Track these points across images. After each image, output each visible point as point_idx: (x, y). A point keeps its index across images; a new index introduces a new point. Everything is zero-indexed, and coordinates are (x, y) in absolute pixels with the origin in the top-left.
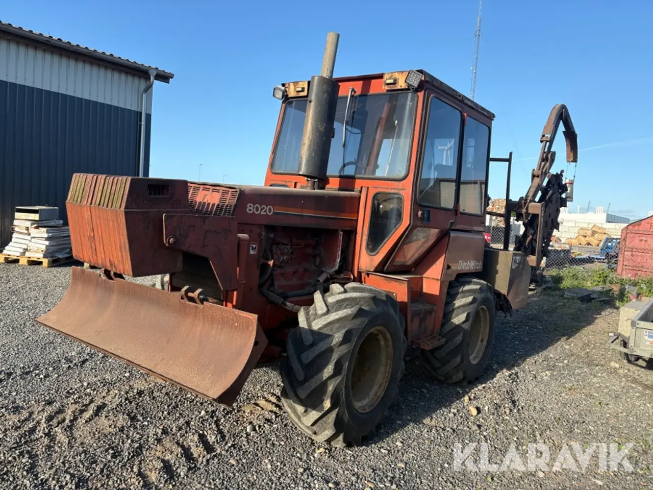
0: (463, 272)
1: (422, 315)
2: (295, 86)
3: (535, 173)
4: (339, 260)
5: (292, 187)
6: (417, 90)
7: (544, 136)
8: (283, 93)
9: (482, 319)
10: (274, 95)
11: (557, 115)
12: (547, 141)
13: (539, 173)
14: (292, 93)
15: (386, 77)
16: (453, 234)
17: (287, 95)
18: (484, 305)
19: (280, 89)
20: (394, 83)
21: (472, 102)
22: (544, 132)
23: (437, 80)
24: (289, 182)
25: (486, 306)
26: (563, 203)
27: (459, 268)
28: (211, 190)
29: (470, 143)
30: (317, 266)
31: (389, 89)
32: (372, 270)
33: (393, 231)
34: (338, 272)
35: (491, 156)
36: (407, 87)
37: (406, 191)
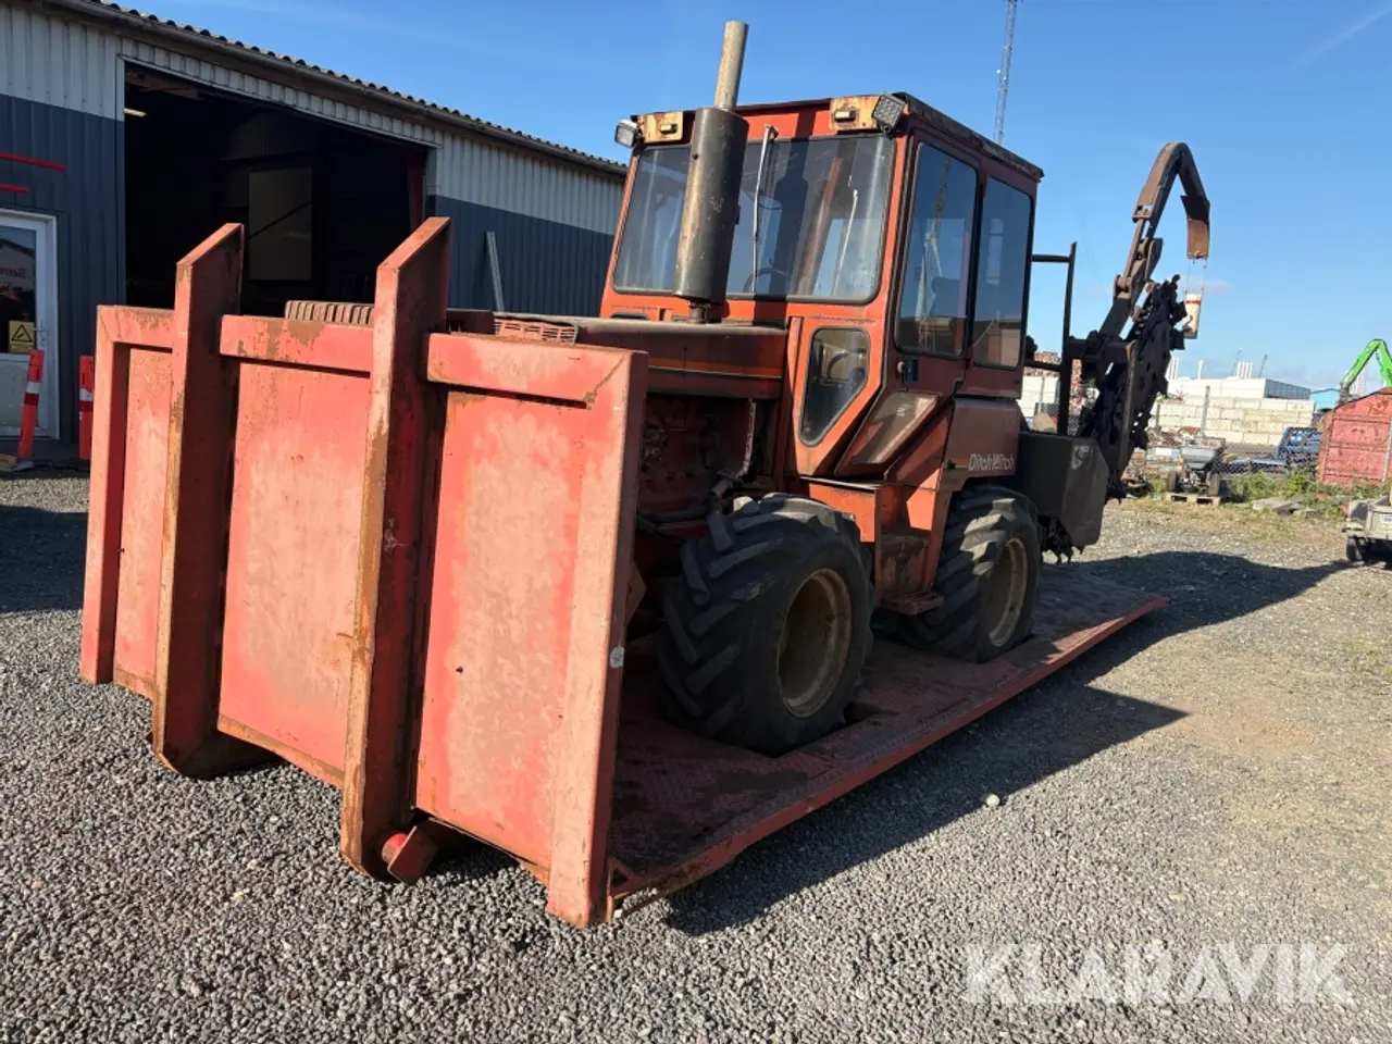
0: (977, 476)
1: (901, 555)
2: (658, 121)
3: (1122, 283)
4: (748, 456)
5: (654, 320)
6: (893, 133)
7: (1140, 208)
8: (635, 135)
9: (1014, 568)
10: (616, 139)
11: (1167, 166)
12: (1145, 220)
13: (1129, 283)
14: (652, 135)
15: (835, 105)
16: (959, 405)
17: (642, 139)
18: (1018, 537)
19: (627, 127)
20: (851, 119)
21: (998, 147)
22: (1140, 200)
23: (931, 110)
24: (649, 308)
25: (1022, 540)
26: (1177, 341)
27: (971, 469)
28: (522, 329)
29: (995, 227)
30: (707, 468)
31: (841, 129)
32: (810, 473)
33: (850, 400)
34: (748, 478)
35: (1035, 252)
36: (875, 126)
37: (874, 324)
